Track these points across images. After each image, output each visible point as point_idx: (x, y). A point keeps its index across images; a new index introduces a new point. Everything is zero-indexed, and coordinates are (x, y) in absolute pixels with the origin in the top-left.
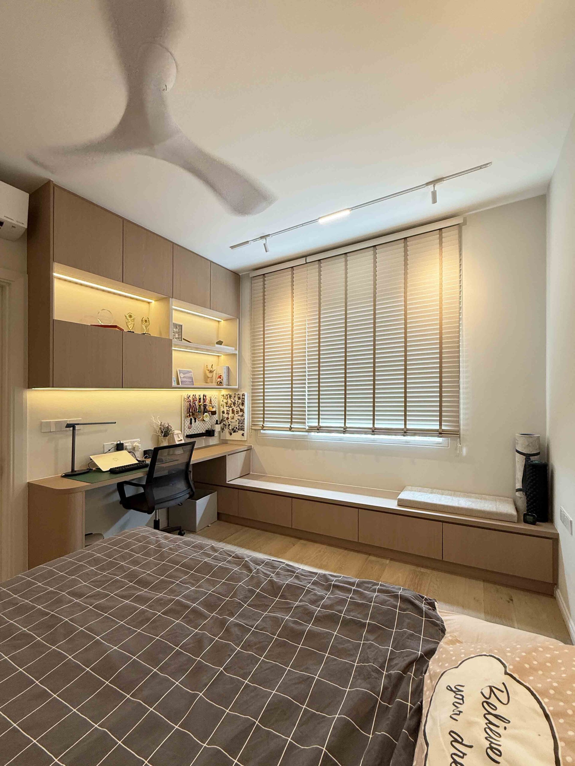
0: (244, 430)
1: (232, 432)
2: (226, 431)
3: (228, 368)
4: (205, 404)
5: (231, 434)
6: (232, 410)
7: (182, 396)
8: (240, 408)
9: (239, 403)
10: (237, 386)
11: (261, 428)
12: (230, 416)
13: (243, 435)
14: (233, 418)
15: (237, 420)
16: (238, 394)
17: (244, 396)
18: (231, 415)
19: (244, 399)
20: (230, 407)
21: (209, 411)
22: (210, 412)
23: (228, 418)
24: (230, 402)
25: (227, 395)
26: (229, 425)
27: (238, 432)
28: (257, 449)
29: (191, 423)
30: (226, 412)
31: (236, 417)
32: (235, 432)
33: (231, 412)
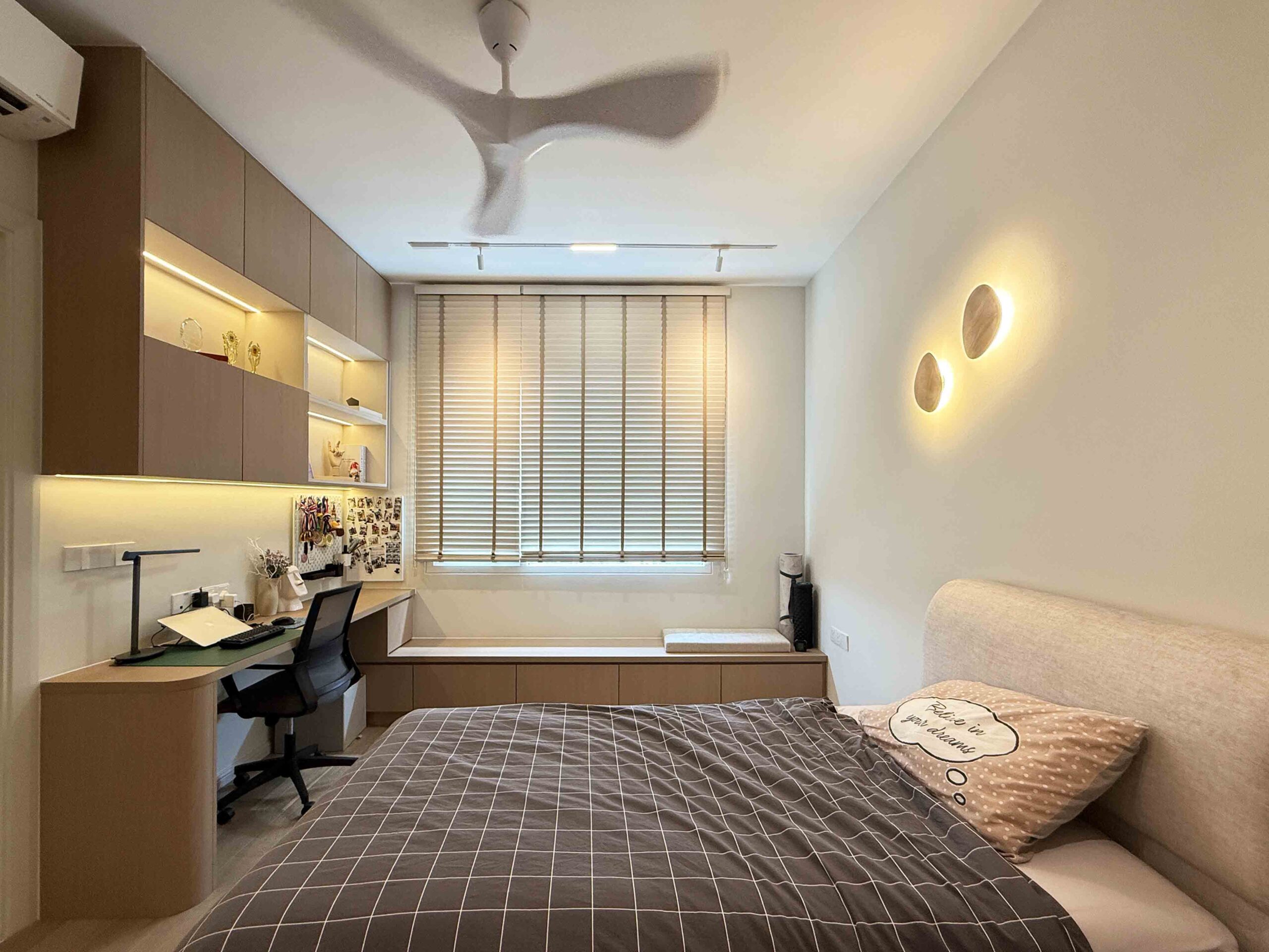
0: (399, 563)
1: (373, 567)
2: (361, 565)
3: (367, 450)
4: (327, 516)
5: (370, 571)
6: (373, 527)
7: (292, 498)
8: (390, 523)
9: (388, 514)
10: (385, 483)
11: (436, 558)
12: (367, 538)
13: (397, 571)
14: (375, 542)
15: (385, 545)
16: (387, 499)
17: (401, 502)
18: (370, 536)
19: (400, 507)
20: (368, 522)
21: (334, 529)
22: (334, 532)
23: (363, 542)
24: (367, 511)
25: (362, 500)
26: (366, 555)
27: (385, 566)
28: (425, 595)
29: (306, 552)
30: (358, 530)
31: (383, 539)
32: (379, 566)
33: (370, 530)
